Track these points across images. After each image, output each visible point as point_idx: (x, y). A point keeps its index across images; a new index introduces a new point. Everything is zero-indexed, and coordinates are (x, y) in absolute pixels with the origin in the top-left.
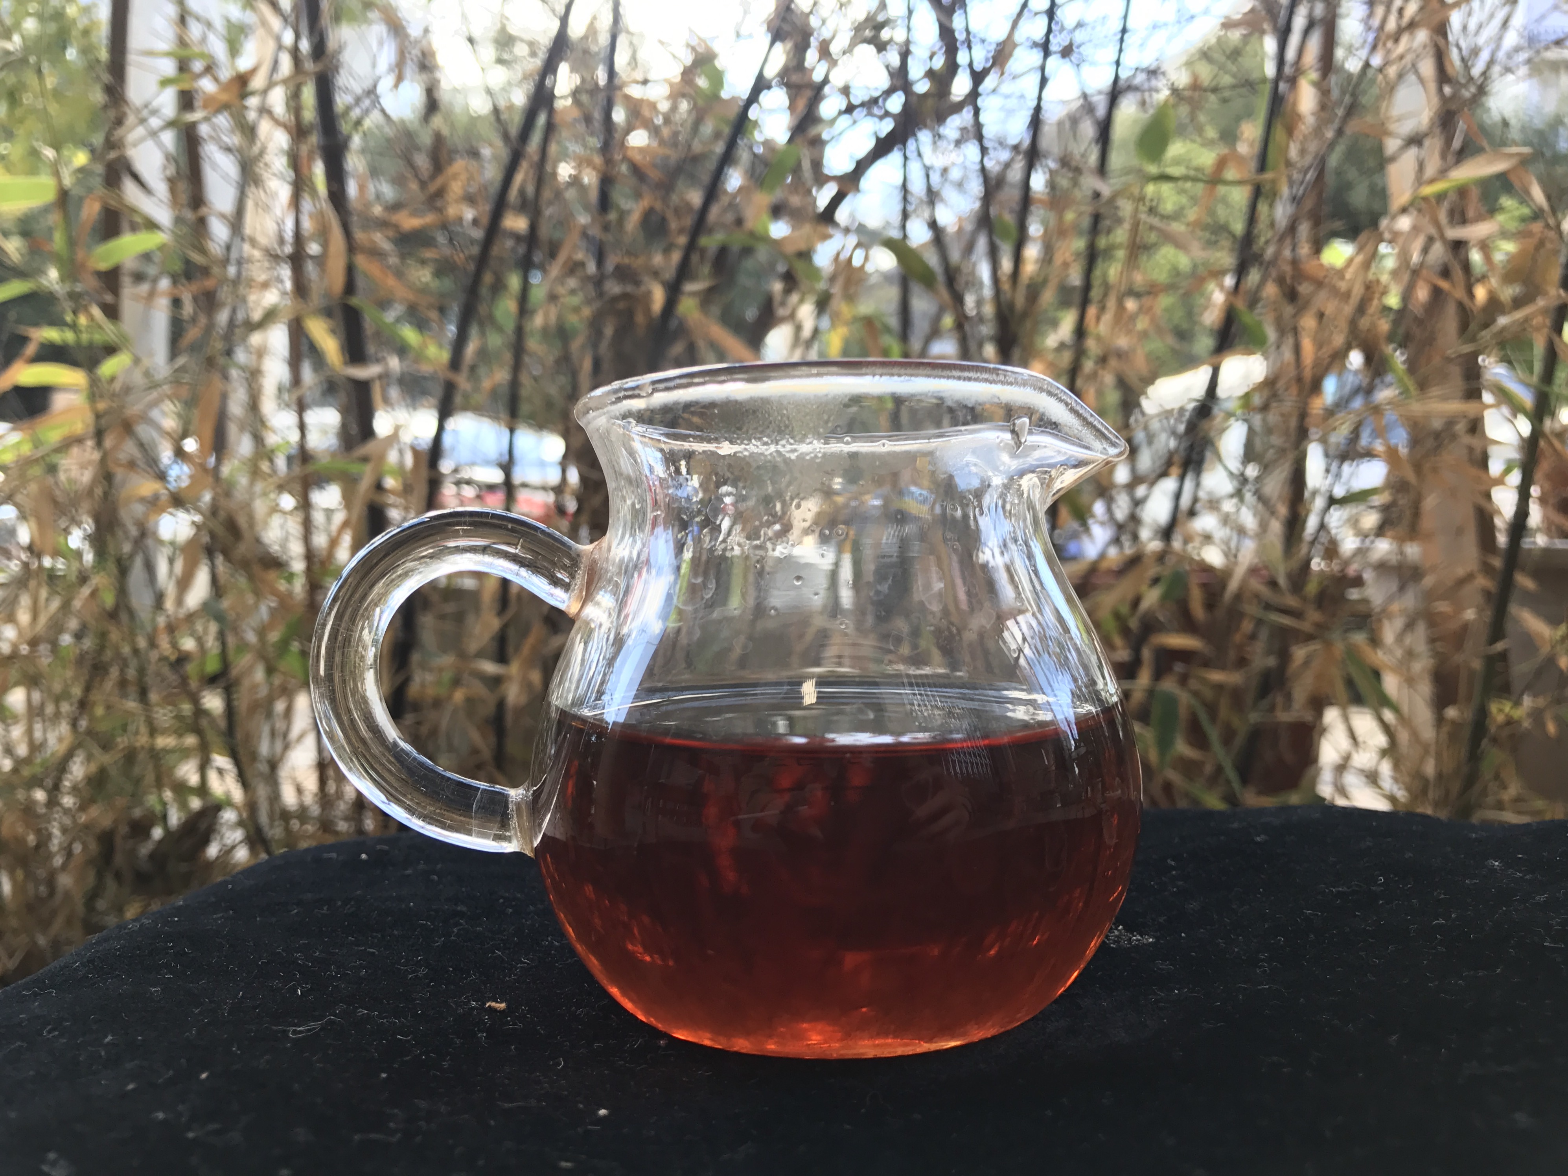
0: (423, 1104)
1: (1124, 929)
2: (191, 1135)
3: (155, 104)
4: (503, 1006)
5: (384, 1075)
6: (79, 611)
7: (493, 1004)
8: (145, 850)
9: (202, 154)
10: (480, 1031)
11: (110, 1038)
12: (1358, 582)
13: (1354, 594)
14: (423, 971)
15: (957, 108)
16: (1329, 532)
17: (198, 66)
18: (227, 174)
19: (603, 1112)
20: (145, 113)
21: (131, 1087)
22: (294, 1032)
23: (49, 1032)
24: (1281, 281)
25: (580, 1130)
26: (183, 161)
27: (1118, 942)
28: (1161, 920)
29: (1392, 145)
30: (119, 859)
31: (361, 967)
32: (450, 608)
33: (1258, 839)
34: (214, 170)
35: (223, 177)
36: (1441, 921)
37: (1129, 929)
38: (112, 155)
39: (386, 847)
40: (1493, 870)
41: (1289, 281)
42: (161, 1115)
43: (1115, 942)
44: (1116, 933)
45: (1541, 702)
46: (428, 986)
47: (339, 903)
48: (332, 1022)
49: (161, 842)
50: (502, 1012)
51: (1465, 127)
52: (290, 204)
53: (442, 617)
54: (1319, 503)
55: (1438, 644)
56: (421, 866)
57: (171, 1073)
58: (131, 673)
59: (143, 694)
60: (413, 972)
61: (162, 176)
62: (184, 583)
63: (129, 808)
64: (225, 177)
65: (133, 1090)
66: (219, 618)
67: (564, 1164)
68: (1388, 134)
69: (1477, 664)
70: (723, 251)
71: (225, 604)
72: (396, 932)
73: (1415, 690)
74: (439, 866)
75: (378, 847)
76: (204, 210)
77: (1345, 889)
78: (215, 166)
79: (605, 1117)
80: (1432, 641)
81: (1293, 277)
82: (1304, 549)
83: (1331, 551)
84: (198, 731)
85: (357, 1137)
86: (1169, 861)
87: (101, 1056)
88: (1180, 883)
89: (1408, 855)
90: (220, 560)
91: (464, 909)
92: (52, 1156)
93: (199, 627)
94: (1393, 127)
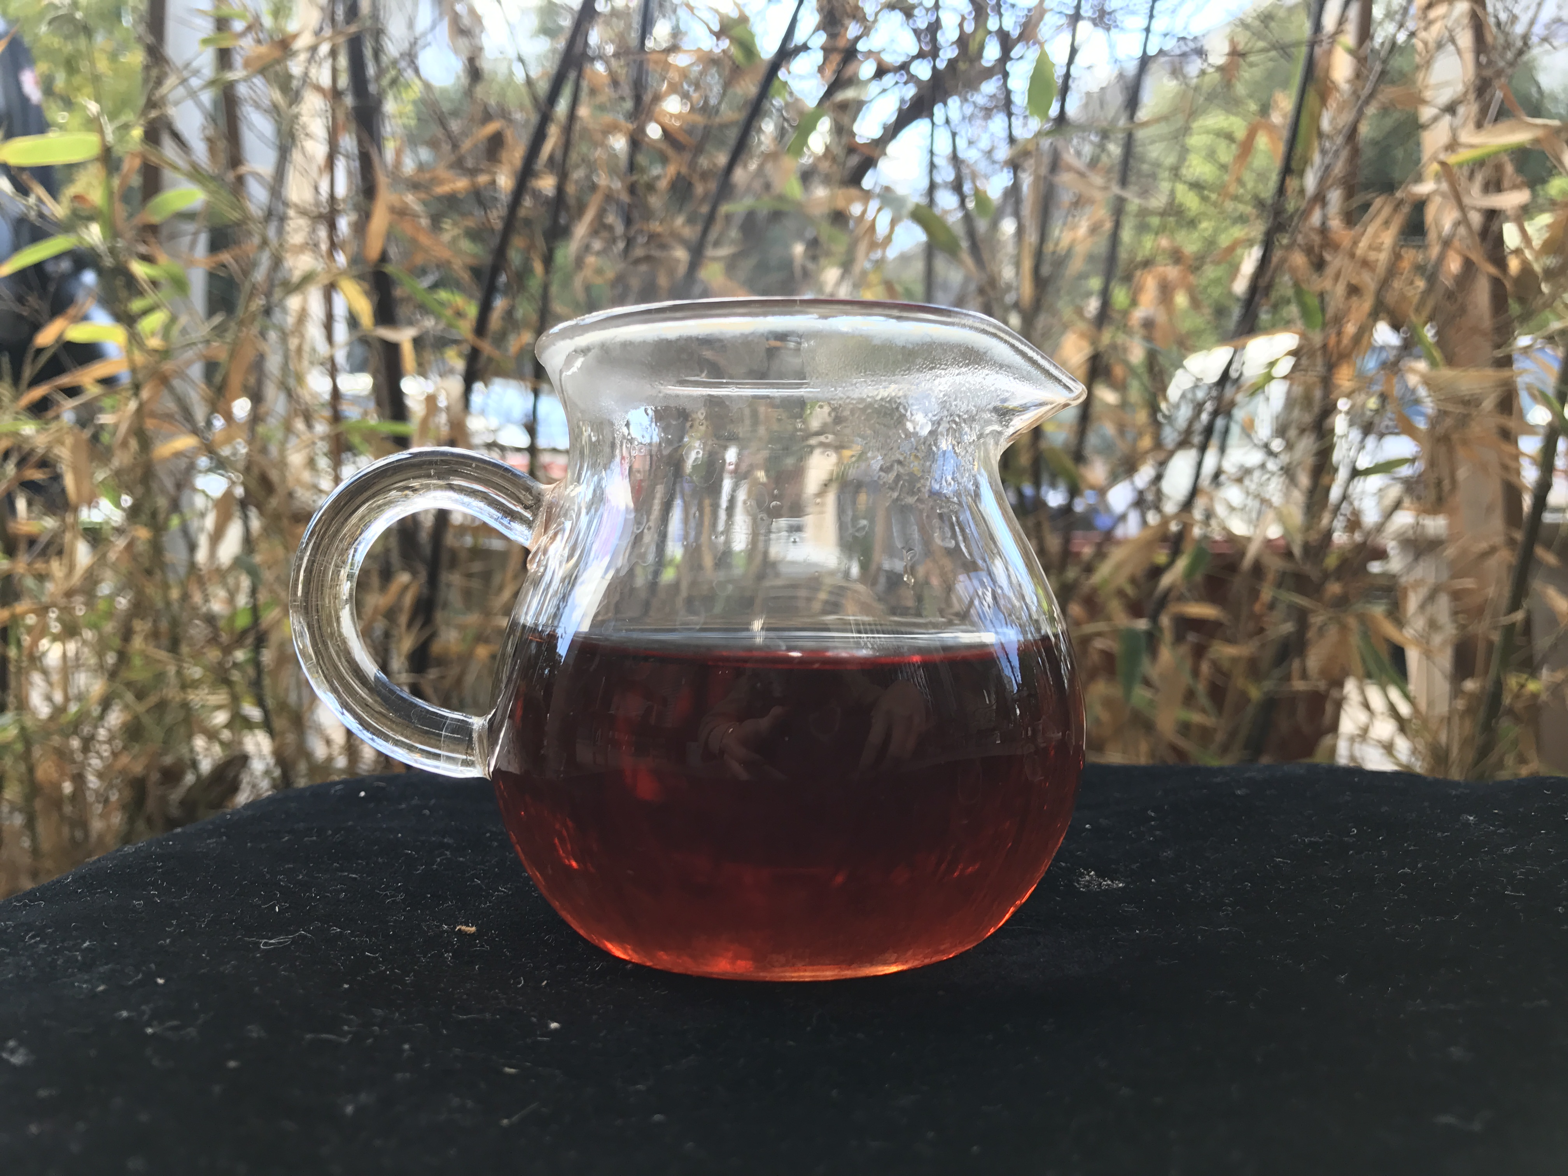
0: (379, 1012)
1: (1096, 874)
2: (149, 1031)
3: (195, 64)
4: (473, 929)
5: (346, 986)
6: (114, 564)
7: (463, 928)
8: (176, 795)
9: (239, 114)
10: (446, 952)
11: (87, 943)
12: (1381, 554)
13: (1375, 567)
14: (400, 897)
15: (988, 73)
16: (1351, 504)
17: (238, 26)
18: (263, 135)
19: (554, 1025)
20: (185, 74)
21: (101, 988)
22: (265, 944)
23: (31, 938)
24: (1309, 250)
25: (529, 1041)
26: (222, 122)
27: (1088, 886)
28: (1134, 866)
29: (1426, 113)
30: (151, 805)
31: (342, 890)
32: (477, 567)
33: (1239, 792)
34: (250, 129)
35: (258, 137)
36: (1407, 870)
37: (1101, 874)
38: (153, 114)
39: (382, 784)
40: (1467, 824)
41: (1316, 249)
42: (125, 1014)
43: (1085, 886)
44: (1087, 878)
45: (1559, 676)
46: (404, 910)
47: (330, 832)
48: (305, 937)
49: (191, 789)
50: (471, 935)
51: (1502, 95)
52: (326, 166)
53: (469, 576)
54: (1342, 474)
55: (1460, 616)
56: (415, 801)
57: (140, 976)
58: (164, 625)
59: (174, 646)
60: (392, 896)
61: (202, 136)
62: (217, 537)
63: (161, 755)
64: (261, 136)
65: (103, 992)
66: (253, 572)
67: (508, 1070)
68: (1424, 102)
69: (1496, 637)
70: (750, 216)
71: (258, 559)
72: (380, 860)
73: (1434, 663)
74: (433, 802)
75: (376, 784)
76: (243, 170)
77: (1317, 839)
78: (251, 127)
79: (556, 1030)
80: (1455, 613)
81: (1322, 247)
82: (1325, 520)
83: (1354, 524)
84: (227, 682)
85: (309, 1036)
86: (1149, 812)
87: (77, 960)
88: (1158, 833)
89: (1384, 809)
90: (253, 513)
91: (451, 841)
92: (12, 1043)
93: (231, 581)
94: (1428, 95)
